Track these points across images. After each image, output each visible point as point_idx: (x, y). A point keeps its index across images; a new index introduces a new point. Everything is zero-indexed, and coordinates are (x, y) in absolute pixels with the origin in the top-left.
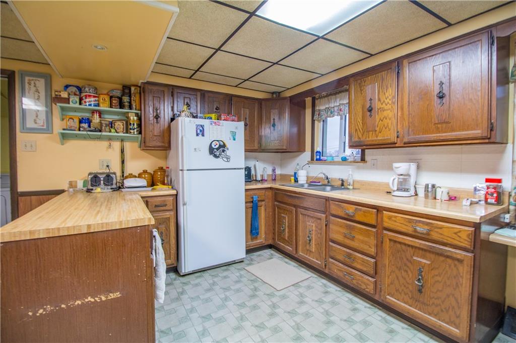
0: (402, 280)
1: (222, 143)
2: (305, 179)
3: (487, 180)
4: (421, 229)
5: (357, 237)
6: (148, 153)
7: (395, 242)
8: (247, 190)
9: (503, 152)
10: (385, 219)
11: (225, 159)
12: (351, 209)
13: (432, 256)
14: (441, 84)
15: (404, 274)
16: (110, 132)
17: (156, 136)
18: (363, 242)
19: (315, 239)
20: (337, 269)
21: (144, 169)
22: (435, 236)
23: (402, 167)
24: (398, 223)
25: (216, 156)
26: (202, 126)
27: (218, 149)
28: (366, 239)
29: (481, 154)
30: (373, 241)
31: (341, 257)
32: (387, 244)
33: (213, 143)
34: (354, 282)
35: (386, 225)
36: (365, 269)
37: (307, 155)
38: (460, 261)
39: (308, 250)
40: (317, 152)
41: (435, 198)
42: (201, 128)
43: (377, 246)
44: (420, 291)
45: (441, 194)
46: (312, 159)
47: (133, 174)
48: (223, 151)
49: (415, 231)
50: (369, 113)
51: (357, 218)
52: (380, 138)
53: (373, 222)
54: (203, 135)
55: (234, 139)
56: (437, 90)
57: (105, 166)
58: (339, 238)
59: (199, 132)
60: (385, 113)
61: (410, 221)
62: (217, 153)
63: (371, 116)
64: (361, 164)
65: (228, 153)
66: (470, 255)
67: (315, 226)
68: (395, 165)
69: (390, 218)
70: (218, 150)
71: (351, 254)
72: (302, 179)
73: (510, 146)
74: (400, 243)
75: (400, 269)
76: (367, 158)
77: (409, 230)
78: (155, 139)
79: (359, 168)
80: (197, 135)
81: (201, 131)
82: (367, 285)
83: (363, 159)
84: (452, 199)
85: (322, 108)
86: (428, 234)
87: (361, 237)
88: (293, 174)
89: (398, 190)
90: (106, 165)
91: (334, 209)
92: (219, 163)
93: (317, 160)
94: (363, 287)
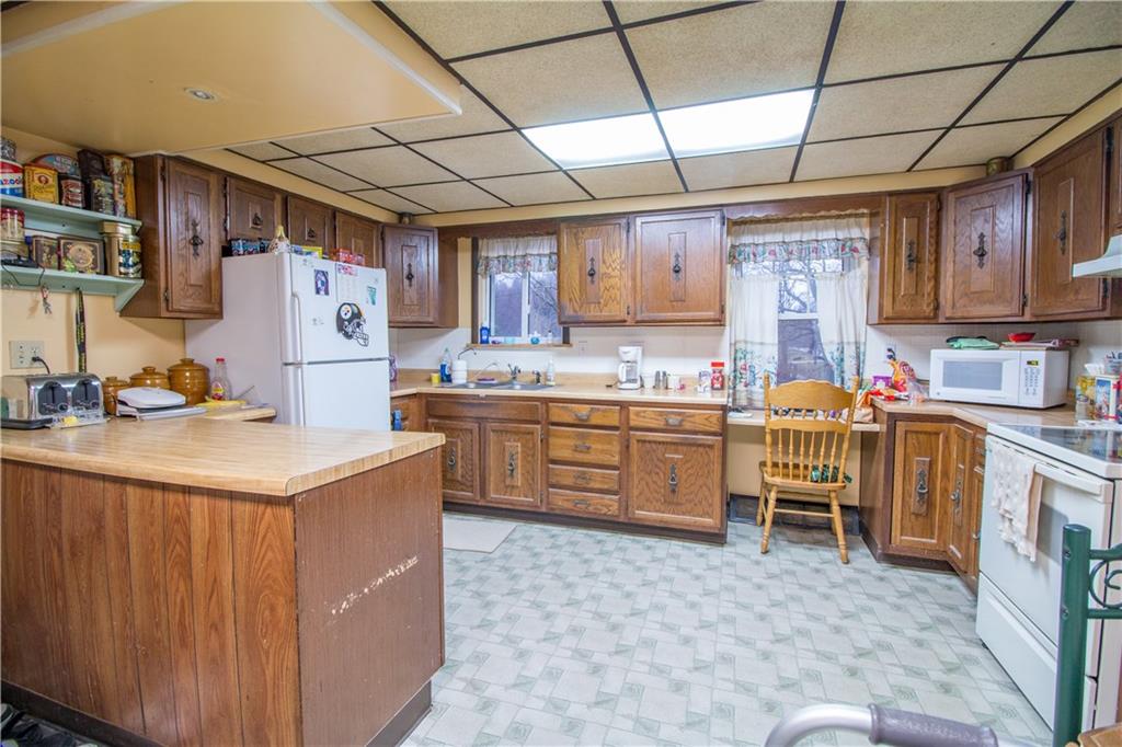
0: (653, 486)
1: (356, 311)
2: (465, 375)
3: (714, 364)
4: (673, 420)
5: (593, 446)
6: (141, 326)
7: (644, 441)
8: (392, 398)
9: (722, 334)
10: (632, 416)
11: (361, 341)
12: (584, 410)
13: (685, 448)
14: (677, 256)
15: (655, 478)
16: (60, 267)
17: (191, 285)
18: (602, 451)
19: (522, 466)
20: (562, 500)
21: (145, 366)
22: (687, 426)
23: (631, 352)
24: (649, 418)
25: (348, 336)
26: (325, 274)
27: (350, 321)
28: (606, 447)
29: (698, 337)
30: (616, 447)
31: (569, 481)
32: (634, 446)
33: (343, 308)
34: (591, 509)
35: (632, 423)
36: (606, 487)
37: (463, 333)
38: (711, 447)
39: (507, 487)
40: (483, 329)
41: (667, 388)
42: (323, 279)
43: (621, 453)
44: (673, 491)
45: (673, 383)
46: (474, 340)
47: (119, 379)
48: (359, 325)
49: (667, 423)
50: (589, 278)
51: (594, 421)
52: (605, 314)
53: (616, 423)
54: (327, 293)
55: (374, 303)
56: (673, 264)
57: (28, 360)
58: (566, 454)
59: (320, 285)
60: (612, 281)
61: (661, 414)
62: (350, 330)
63: (592, 282)
64: (564, 349)
65: (366, 328)
66: (720, 438)
67: (523, 446)
68: (623, 349)
69: (637, 414)
70: (350, 323)
71: (584, 473)
72: (460, 377)
73: (727, 328)
74: (650, 442)
75: (650, 473)
76: (573, 339)
77: (660, 424)
78: (191, 292)
79: (560, 355)
80: (318, 292)
81: (323, 283)
82: (607, 506)
83: (566, 341)
84: (683, 387)
85: (493, 254)
86: (680, 425)
87: (599, 447)
89: (629, 381)
90: (29, 356)
91: (557, 414)
92: (352, 348)
93: (482, 342)
94: (605, 510)
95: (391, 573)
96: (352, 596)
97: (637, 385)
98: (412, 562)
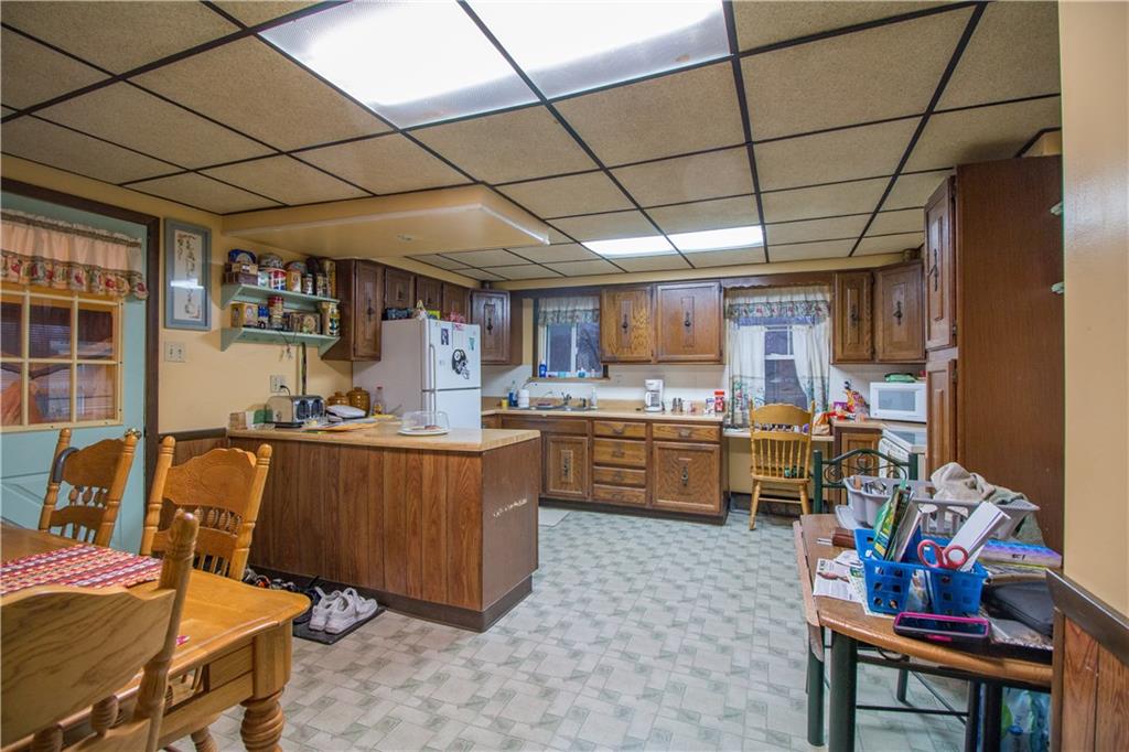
0: (670, 482)
1: (463, 355)
2: (528, 401)
3: (717, 393)
4: (685, 433)
5: (627, 452)
7: (664, 449)
8: (482, 416)
9: (723, 371)
10: (655, 430)
11: (465, 376)
12: (619, 426)
13: (692, 454)
14: (688, 314)
15: (672, 475)
17: (366, 340)
18: (633, 456)
19: (574, 469)
20: (604, 492)
21: (337, 391)
22: (695, 437)
23: (655, 384)
24: (667, 432)
25: (458, 372)
26: (446, 331)
27: (459, 362)
28: (636, 453)
29: (708, 372)
30: (643, 453)
31: (608, 479)
32: (657, 452)
33: (455, 354)
34: (625, 499)
35: (655, 435)
36: (636, 482)
37: (526, 369)
38: (712, 452)
39: (562, 483)
40: (541, 365)
41: (681, 411)
42: (446, 334)
43: (647, 457)
44: (685, 485)
45: (686, 407)
46: (534, 375)
47: (324, 398)
48: (464, 364)
49: (680, 435)
50: (623, 330)
51: (627, 434)
52: (635, 355)
53: (643, 435)
54: (447, 344)
55: (473, 349)
56: (684, 319)
57: (278, 387)
58: (606, 458)
59: (443, 339)
60: (640, 332)
61: (676, 428)
62: (459, 368)
63: (626, 332)
64: (604, 381)
65: (467, 367)
66: (717, 446)
67: (574, 453)
68: (649, 381)
69: (659, 428)
70: (458, 363)
71: (619, 472)
72: (524, 402)
73: (727, 366)
74: (668, 449)
75: (667, 472)
76: (610, 374)
77: (676, 436)
78: (366, 344)
79: (602, 385)
80: (442, 343)
81: (445, 337)
82: (637, 497)
83: (606, 376)
84: (693, 410)
86: (690, 436)
87: (630, 452)
88: (508, 395)
89: (652, 405)
90: (279, 385)
91: (600, 429)
92: (459, 380)
93: (541, 376)
94: (635, 500)
95: (516, 504)
96: (501, 510)
97: (660, 408)
98: (525, 501)
